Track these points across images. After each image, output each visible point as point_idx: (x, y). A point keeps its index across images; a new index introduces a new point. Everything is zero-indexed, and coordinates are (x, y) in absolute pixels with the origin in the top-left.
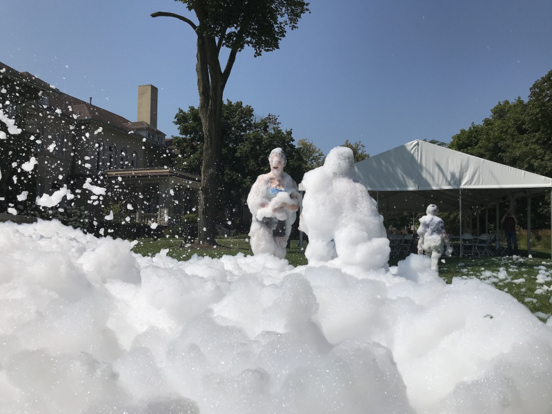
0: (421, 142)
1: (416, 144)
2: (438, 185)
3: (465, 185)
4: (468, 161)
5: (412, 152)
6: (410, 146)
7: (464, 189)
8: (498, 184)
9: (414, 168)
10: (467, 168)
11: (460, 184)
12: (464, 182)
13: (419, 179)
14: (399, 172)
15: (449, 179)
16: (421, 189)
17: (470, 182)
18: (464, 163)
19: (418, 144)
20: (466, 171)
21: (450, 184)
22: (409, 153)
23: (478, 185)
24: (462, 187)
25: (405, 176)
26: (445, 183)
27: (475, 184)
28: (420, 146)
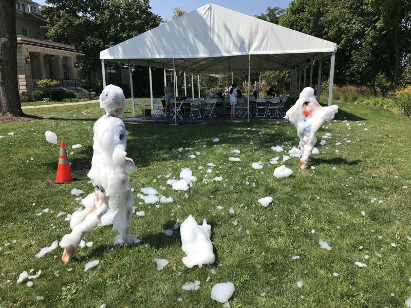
0: (213, 5)
2: (228, 51)
3: (254, 51)
4: (258, 25)
5: (205, 17)
6: (202, 10)
7: (252, 56)
8: (283, 49)
9: (203, 30)
10: (256, 32)
11: (249, 50)
12: (253, 47)
13: (210, 45)
14: (191, 35)
15: (239, 45)
16: (213, 55)
17: (259, 47)
18: (254, 28)
19: (210, 8)
20: (256, 36)
21: (240, 50)
22: (201, 17)
23: (266, 50)
24: (251, 53)
25: (196, 40)
26: (235, 49)
27: (263, 50)
28: (212, 10)
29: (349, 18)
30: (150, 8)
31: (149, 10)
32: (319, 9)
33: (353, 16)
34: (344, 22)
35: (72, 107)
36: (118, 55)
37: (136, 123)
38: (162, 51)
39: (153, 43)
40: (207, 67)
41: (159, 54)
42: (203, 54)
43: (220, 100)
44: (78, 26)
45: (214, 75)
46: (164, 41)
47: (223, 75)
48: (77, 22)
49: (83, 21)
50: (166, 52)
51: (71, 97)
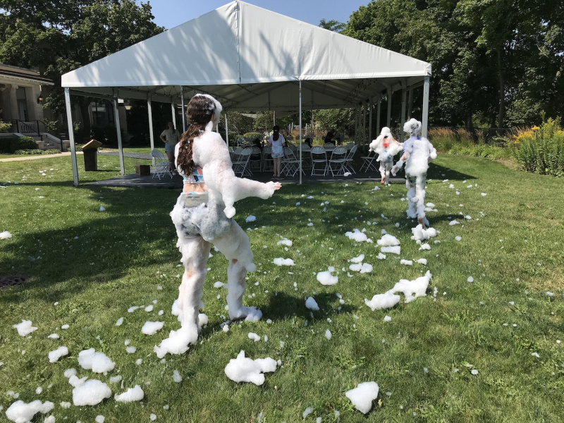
0: (242, 3)
1: (235, 8)
2: (268, 76)
3: (306, 74)
4: (311, 35)
5: (229, 22)
6: (224, 11)
7: (304, 82)
8: (351, 72)
9: (227, 42)
10: (311, 46)
11: (299, 73)
12: (306, 69)
13: (239, 65)
14: (208, 50)
15: (283, 65)
16: (245, 81)
17: (314, 69)
18: (306, 39)
19: (237, 8)
20: (309, 52)
21: (285, 73)
22: (224, 22)
23: (325, 73)
24: (302, 77)
25: (216, 57)
26: (277, 70)
27: (321, 73)
28: (241, 11)
29: (435, 33)
30: (153, 18)
31: (151, 20)
32: (392, 21)
33: (441, 31)
34: (430, 38)
35: (26, 163)
36: (92, 81)
37: (123, 189)
38: (162, 74)
39: (148, 61)
40: (238, 103)
41: (159, 78)
42: (227, 79)
43: (257, 151)
44: (42, 41)
45: (249, 115)
46: (166, 58)
47: (261, 115)
48: (41, 36)
49: (49, 35)
50: (169, 76)
51: (30, 147)
